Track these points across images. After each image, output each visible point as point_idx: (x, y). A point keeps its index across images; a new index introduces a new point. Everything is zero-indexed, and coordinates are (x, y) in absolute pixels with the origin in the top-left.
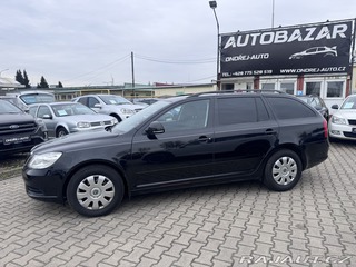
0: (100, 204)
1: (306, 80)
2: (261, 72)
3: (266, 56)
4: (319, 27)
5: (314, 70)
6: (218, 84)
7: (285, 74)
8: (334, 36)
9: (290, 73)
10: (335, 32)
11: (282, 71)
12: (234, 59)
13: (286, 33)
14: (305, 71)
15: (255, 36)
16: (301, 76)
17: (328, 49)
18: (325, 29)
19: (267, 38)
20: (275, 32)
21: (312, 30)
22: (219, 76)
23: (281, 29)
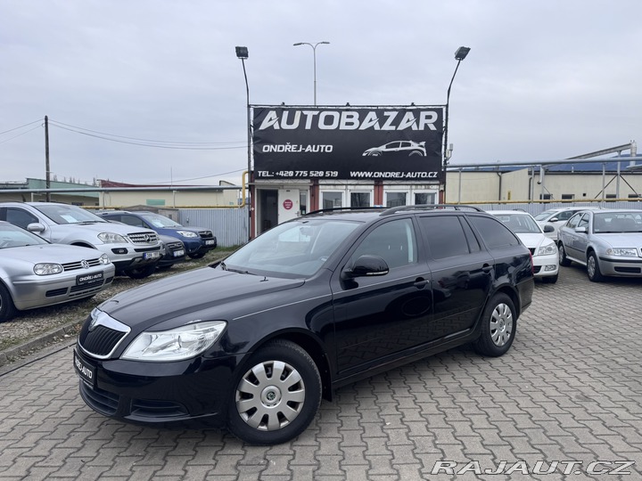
0: (281, 417)
1: (388, 189)
2: (321, 174)
3: (328, 148)
4: (402, 112)
5: (396, 175)
6: (251, 188)
7: (357, 178)
8: (422, 128)
9: (364, 178)
10: (423, 121)
11: (353, 174)
12: (277, 149)
13: (356, 115)
14: (384, 175)
15: (310, 114)
16: (379, 183)
17: (414, 146)
18: (409, 115)
19: (329, 120)
20: (340, 111)
21: (393, 115)
22: (253, 175)
23: (348, 108)
